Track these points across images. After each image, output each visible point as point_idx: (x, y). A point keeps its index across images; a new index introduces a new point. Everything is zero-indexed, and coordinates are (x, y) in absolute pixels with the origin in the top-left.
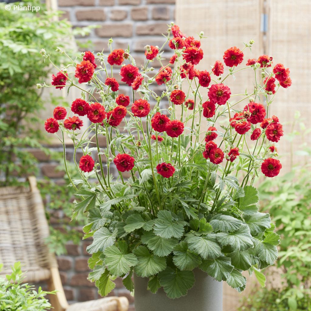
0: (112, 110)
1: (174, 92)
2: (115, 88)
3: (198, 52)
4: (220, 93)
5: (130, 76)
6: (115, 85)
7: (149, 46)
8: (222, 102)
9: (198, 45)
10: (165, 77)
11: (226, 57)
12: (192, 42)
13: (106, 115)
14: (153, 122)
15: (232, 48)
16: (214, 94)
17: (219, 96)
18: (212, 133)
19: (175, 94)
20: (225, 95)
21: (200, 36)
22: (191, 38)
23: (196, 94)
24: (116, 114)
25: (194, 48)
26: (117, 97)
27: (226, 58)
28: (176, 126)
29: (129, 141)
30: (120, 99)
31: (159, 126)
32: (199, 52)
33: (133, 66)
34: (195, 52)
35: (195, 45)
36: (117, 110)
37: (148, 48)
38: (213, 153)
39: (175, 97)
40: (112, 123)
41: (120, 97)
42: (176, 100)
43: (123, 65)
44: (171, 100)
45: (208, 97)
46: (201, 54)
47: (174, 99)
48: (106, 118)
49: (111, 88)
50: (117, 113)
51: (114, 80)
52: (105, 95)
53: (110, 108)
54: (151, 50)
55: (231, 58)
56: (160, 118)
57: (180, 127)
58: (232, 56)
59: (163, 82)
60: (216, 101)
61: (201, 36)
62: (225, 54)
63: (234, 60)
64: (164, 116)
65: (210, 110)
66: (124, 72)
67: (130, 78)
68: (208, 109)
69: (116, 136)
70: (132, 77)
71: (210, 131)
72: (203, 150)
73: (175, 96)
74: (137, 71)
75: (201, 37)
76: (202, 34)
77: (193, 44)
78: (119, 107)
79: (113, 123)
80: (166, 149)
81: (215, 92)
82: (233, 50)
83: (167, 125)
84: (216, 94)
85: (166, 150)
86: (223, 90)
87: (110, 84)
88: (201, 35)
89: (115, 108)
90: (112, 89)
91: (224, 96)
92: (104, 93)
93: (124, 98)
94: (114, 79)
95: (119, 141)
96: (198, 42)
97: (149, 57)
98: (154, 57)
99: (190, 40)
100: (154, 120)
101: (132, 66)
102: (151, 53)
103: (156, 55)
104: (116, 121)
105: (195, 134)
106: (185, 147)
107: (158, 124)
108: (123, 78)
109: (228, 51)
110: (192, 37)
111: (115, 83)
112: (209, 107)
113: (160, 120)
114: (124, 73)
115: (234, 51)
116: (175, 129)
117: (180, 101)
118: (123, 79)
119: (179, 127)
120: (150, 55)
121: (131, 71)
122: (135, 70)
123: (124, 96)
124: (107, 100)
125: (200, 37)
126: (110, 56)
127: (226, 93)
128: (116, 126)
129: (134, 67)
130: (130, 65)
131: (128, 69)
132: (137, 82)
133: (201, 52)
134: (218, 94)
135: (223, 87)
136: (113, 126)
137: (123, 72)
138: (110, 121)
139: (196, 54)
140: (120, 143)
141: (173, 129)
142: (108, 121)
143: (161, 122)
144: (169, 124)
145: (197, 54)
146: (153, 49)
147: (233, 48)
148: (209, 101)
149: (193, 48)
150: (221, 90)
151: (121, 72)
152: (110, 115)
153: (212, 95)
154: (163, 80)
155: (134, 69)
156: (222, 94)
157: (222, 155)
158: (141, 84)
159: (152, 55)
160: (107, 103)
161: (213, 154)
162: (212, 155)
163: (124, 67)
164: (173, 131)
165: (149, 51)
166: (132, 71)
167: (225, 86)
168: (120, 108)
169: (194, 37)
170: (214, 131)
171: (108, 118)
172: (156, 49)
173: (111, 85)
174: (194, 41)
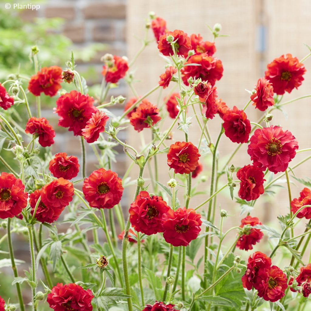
0: (40, 186)
1: (174, 147)
2: (46, 139)
3: (213, 64)
4: (274, 146)
5: (76, 116)
6: (46, 133)
7: (111, 56)
8: (279, 165)
9: (210, 50)
10: (150, 115)
11: (272, 74)
12: (198, 44)
13: (28, 199)
14: (132, 214)
15: (283, 56)
16: (262, 150)
17: (274, 154)
18: (252, 229)
19: (177, 151)
20: (286, 150)
21: (214, 34)
22: (196, 38)
23: (216, 148)
24: (50, 199)
25: (204, 56)
26: (51, 158)
27: (271, 77)
28: (185, 221)
29: (75, 242)
30: (58, 163)
31: (147, 222)
32: (216, 66)
33: (83, 94)
34: (208, 66)
35: (204, 52)
36: (53, 189)
37: (109, 59)
38: (265, 277)
39: (177, 157)
40: (41, 216)
41: (58, 160)
42: (179, 163)
43: (61, 92)
44: (170, 163)
45: (249, 157)
46: (219, 69)
47: (174, 161)
48: (28, 205)
49: (38, 139)
50: (52, 195)
51: (46, 122)
52: (26, 156)
53: (37, 183)
54: (114, 65)
55: (281, 76)
56: (149, 205)
57: (194, 223)
58: (284, 74)
59: (146, 126)
60: (267, 164)
61: (217, 33)
62: (270, 68)
63: (287, 80)
64: (157, 198)
65: (254, 185)
66: (64, 108)
67: (77, 118)
68: (250, 181)
69: (50, 239)
70: (81, 116)
71: (249, 226)
72: (240, 269)
73: (177, 155)
74: (90, 103)
75: (216, 36)
76: (217, 30)
77: (201, 49)
78: (57, 182)
79: (44, 216)
80: (152, 259)
81: (263, 145)
82: (286, 61)
83: (165, 219)
84: (265, 149)
85: (151, 262)
86: (280, 139)
87: (37, 130)
88: (215, 32)
89: (48, 183)
90: (40, 142)
91: (284, 154)
92: (23, 150)
93: (66, 162)
94: (44, 120)
95: (56, 250)
96: (210, 45)
97: (111, 77)
98: (119, 77)
99: (196, 41)
100: (136, 208)
101: (80, 94)
102: (114, 70)
103: (124, 74)
104: (50, 212)
105: (217, 233)
106: (192, 257)
107: (145, 217)
108: (61, 118)
109: (276, 62)
110: (199, 35)
111: (48, 129)
112: (251, 179)
113: (148, 209)
114: (64, 110)
115: (288, 62)
116: (183, 228)
117: (188, 166)
118: (63, 121)
119: (192, 223)
120: (113, 74)
121: (79, 105)
122: (86, 103)
123: (67, 157)
124: (29, 164)
125: (213, 36)
126: (33, 80)
127: (287, 146)
128: (51, 221)
129: (83, 96)
130: (75, 91)
131: (72, 101)
132: (94, 126)
133: (219, 65)
134: (269, 149)
135: (281, 133)
136: (43, 223)
137: (62, 106)
138: (38, 211)
139: (209, 69)
140: (60, 253)
141: (178, 229)
142: (32, 212)
143: (151, 212)
144: (169, 217)
145: (212, 69)
146: (118, 62)
147: (285, 57)
148: (252, 165)
149: (204, 58)
150: (277, 141)
151: (58, 108)
152: (38, 198)
153: (258, 152)
154: (145, 122)
155: (85, 100)
156: (279, 148)
157: (284, 282)
158: (102, 129)
159: (116, 73)
160: (30, 170)
161: (265, 280)
162: (263, 281)
163: (62, 97)
164: (178, 231)
165: (111, 66)
166: (81, 104)
167: (284, 130)
168: (59, 184)
169: (201, 36)
170: (257, 227)
171: (33, 205)
172: (123, 63)
173: (39, 132)
174: (202, 42)
